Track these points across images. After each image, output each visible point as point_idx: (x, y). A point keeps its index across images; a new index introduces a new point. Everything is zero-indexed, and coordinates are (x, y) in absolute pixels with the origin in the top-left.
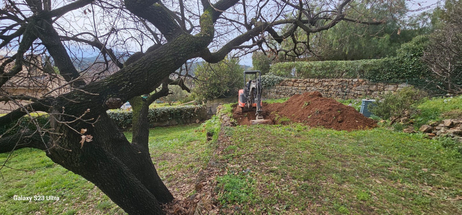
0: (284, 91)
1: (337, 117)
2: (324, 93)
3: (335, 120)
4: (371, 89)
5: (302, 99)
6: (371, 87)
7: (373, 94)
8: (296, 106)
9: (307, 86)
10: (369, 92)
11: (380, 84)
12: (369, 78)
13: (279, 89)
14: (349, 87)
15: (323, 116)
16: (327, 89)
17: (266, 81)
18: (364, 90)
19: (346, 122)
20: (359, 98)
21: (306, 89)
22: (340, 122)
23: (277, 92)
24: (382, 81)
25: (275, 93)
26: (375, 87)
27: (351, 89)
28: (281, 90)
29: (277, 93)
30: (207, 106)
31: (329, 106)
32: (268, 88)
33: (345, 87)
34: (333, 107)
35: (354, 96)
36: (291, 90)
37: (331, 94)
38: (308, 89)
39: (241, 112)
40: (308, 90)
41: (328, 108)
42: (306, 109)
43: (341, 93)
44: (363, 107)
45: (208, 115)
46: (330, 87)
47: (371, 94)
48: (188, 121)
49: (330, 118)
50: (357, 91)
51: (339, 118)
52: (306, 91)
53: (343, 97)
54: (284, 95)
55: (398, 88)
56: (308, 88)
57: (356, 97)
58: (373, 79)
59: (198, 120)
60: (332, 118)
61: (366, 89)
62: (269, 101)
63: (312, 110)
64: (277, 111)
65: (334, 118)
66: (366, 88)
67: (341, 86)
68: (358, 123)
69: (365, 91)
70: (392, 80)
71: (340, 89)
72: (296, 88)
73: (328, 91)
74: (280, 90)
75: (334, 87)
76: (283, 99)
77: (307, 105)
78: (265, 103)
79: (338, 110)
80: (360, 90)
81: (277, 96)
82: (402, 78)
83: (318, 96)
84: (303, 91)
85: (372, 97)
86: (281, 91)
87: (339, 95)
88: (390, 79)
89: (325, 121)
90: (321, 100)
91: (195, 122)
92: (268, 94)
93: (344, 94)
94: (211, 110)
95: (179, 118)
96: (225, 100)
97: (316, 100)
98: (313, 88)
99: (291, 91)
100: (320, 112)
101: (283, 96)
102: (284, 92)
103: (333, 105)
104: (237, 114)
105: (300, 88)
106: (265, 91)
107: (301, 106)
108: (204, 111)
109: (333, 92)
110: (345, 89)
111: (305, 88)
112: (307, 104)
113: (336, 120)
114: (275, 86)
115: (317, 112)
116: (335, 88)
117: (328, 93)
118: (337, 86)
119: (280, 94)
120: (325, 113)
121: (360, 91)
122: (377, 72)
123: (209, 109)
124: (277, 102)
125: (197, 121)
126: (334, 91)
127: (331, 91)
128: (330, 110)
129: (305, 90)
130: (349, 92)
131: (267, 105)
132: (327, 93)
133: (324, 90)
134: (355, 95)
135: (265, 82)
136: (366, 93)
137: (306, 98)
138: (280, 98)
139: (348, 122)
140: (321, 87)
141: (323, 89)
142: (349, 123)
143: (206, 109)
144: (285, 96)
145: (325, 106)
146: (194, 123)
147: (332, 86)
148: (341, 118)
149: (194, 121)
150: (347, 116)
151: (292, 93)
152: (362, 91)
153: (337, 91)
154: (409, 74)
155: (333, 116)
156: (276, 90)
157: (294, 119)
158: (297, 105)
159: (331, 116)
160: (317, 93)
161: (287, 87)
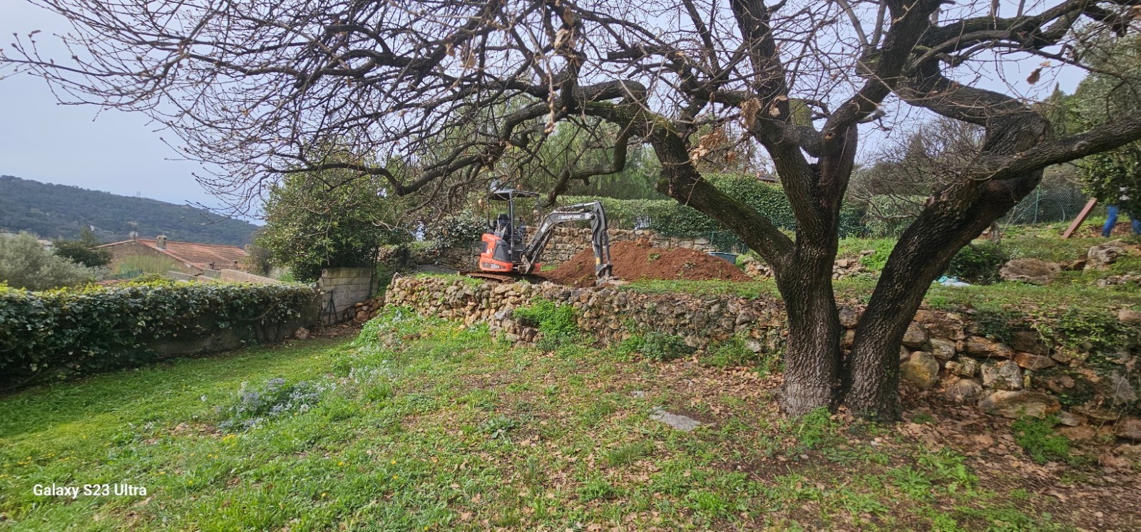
5: (632, 252)
8: (627, 262)
9: (556, 242)
11: (673, 239)
12: (659, 230)
17: (459, 228)
24: (675, 234)
30: (323, 288)
42: (660, 264)
45: (325, 314)
48: (272, 335)
55: (695, 246)
58: (664, 231)
59: (302, 329)
70: (689, 233)
77: (658, 258)
82: (701, 230)
88: (687, 231)
91: (293, 336)
92: (465, 259)
94: (332, 301)
95: (250, 323)
112: (657, 256)
122: (669, 219)
123: (327, 298)
125: (303, 333)
135: (457, 231)
143: (321, 296)
145: (693, 256)
146: (289, 339)
149: (287, 334)
154: (708, 224)
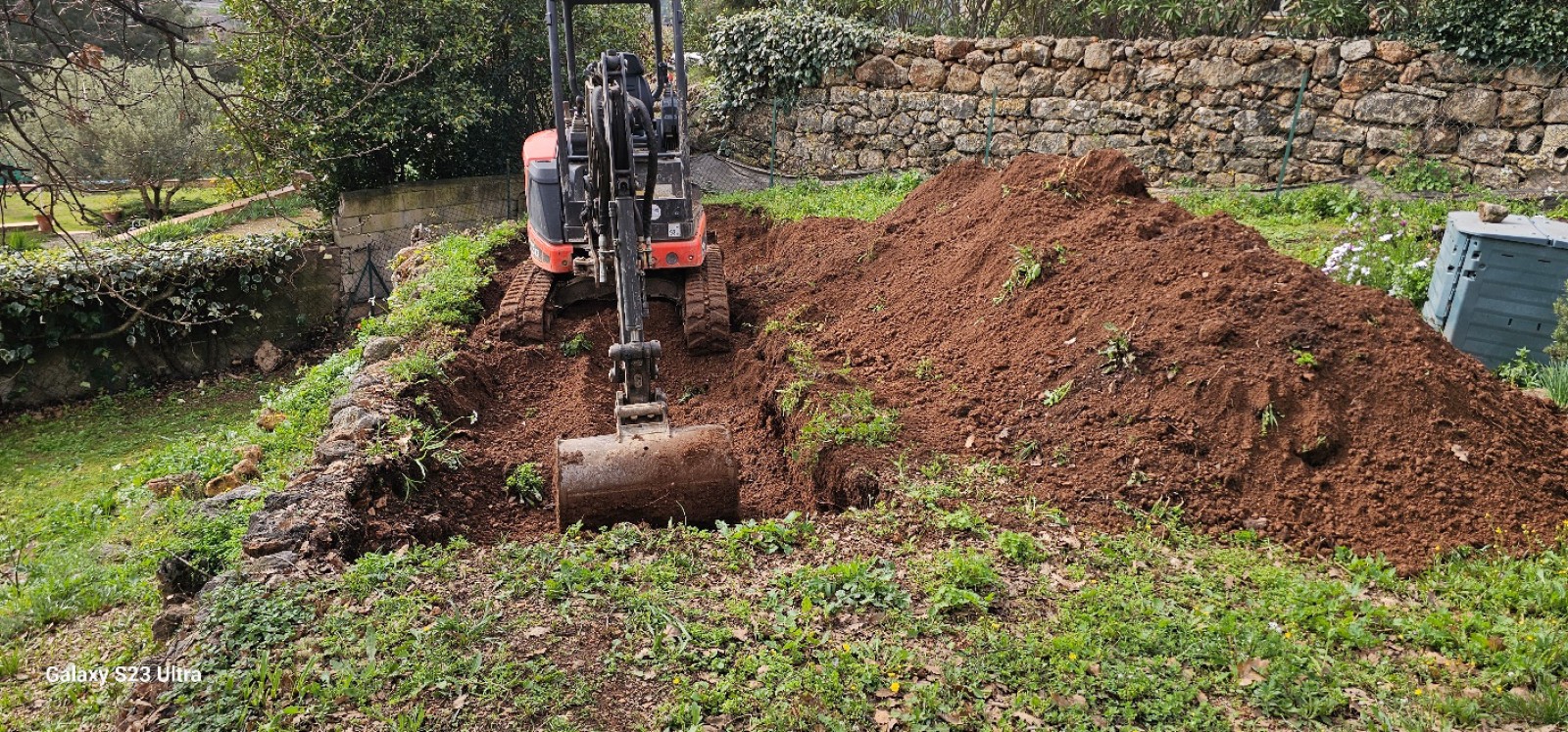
0: (882, 122)
1: (1287, 406)
2: (1147, 137)
3: (1271, 439)
4: (1457, 111)
5: (997, 220)
6: (1455, 97)
7: (1467, 147)
8: (949, 269)
9: (1035, 93)
10: (1440, 136)
11: (1516, 76)
12: (1452, 38)
13: (855, 109)
14: (1313, 100)
15: (1166, 399)
16: (1163, 110)
17: (763, 49)
18: (1411, 121)
19: (1367, 462)
20: (1374, 172)
21: (1027, 113)
22: (1316, 459)
23: (838, 130)
24: (1534, 58)
25: (825, 136)
26: (1481, 96)
27: (1326, 110)
28: (867, 118)
29: (839, 135)
30: (341, 242)
31: (1220, 299)
32: (778, 101)
33: (1284, 100)
34: (1253, 307)
35: (1338, 161)
36: (930, 116)
37: (1190, 145)
38: (1041, 112)
39: (538, 315)
40: (1044, 120)
41: (1212, 323)
42: (1030, 313)
43: (1257, 141)
44: (1464, 281)
46: (1183, 97)
47: (1454, 151)
48: (192, 360)
49: (1231, 422)
50: (1363, 123)
51: (1312, 423)
52: (1025, 124)
53: (1267, 166)
54: (886, 153)
56: (1042, 105)
57: (1353, 171)
58: (1473, 43)
59: (268, 345)
60: (1249, 419)
61: (1422, 111)
62: (782, 203)
63: (1076, 323)
64: (811, 314)
65: (1268, 417)
66: (1423, 104)
67: (1260, 91)
68: (1469, 466)
69: (1419, 126)
71: (1251, 114)
72: (959, 100)
73: (1170, 123)
74: (857, 118)
75: (1208, 98)
76: (878, 181)
77: (1038, 281)
78: (757, 211)
79: (1299, 340)
80: (1383, 117)
81: (843, 157)
83: (1119, 191)
84: (1005, 125)
85: (1463, 170)
86: (864, 124)
87: (1244, 154)
89: (1186, 448)
90: (1147, 233)
91: (250, 365)
92: (783, 143)
93: (1280, 143)
94: (372, 270)
95: (98, 343)
96: (483, 190)
97: (1103, 230)
98: (1073, 103)
99: (933, 128)
100: (1146, 359)
101: (874, 159)
102: (884, 132)
103: (1249, 285)
104: (505, 335)
105: (985, 104)
106: (763, 123)
107: (984, 276)
108: (318, 277)
109: (1201, 136)
110: (1284, 113)
111: (1020, 106)
112: (1036, 268)
113: (1284, 443)
114: (828, 88)
115: (1121, 354)
116: (1217, 106)
117: (1173, 139)
118: (1233, 88)
119: (861, 146)
120: (1181, 370)
121: (1381, 124)
123: (359, 263)
124: (829, 213)
125: (267, 355)
126: (1211, 128)
127: (1194, 129)
128: (1227, 338)
129: (1019, 118)
130: (1309, 134)
131: (765, 231)
132: (1167, 141)
133: (1145, 121)
134: (1349, 158)
135: (758, 58)
136: (1424, 145)
137: (1026, 213)
138: (860, 171)
139: (1383, 455)
140: (1125, 95)
141: (1139, 110)
142: (1391, 467)
143: (336, 263)
144: (893, 159)
145: (1186, 296)
146: (236, 369)
147: (1198, 89)
148: (1327, 416)
149: (237, 354)
150: (1370, 398)
151: (933, 138)
152: (1395, 126)
153: (1232, 128)
155: (1260, 398)
156: (830, 117)
157: (932, 412)
158: (959, 273)
159: (1239, 401)
160: (1111, 167)
161: (901, 95)
